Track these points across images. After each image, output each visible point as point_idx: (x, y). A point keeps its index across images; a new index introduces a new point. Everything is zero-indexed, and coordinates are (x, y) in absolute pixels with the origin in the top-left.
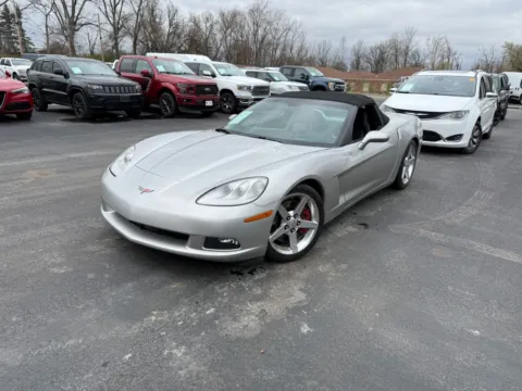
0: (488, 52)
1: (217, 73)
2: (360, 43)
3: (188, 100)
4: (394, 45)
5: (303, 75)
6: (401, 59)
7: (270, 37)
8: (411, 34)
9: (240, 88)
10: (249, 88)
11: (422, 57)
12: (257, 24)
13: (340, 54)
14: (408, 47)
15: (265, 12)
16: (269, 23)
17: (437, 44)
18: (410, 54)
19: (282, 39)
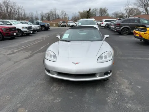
0: (75, 14)
1: (12, 23)
2: (42, 13)
3: (7, 34)
4: (51, 13)
5: (37, 22)
6: (54, 17)
7: (13, 11)
8: (55, 10)
9: (23, 28)
10: (26, 28)
11: (59, 16)
12: (7, 7)
13: (37, 16)
14: (55, 13)
15: (9, 3)
16: (12, 7)
17: (62, 12)
18: (56, 15)
19: (17, 12)
